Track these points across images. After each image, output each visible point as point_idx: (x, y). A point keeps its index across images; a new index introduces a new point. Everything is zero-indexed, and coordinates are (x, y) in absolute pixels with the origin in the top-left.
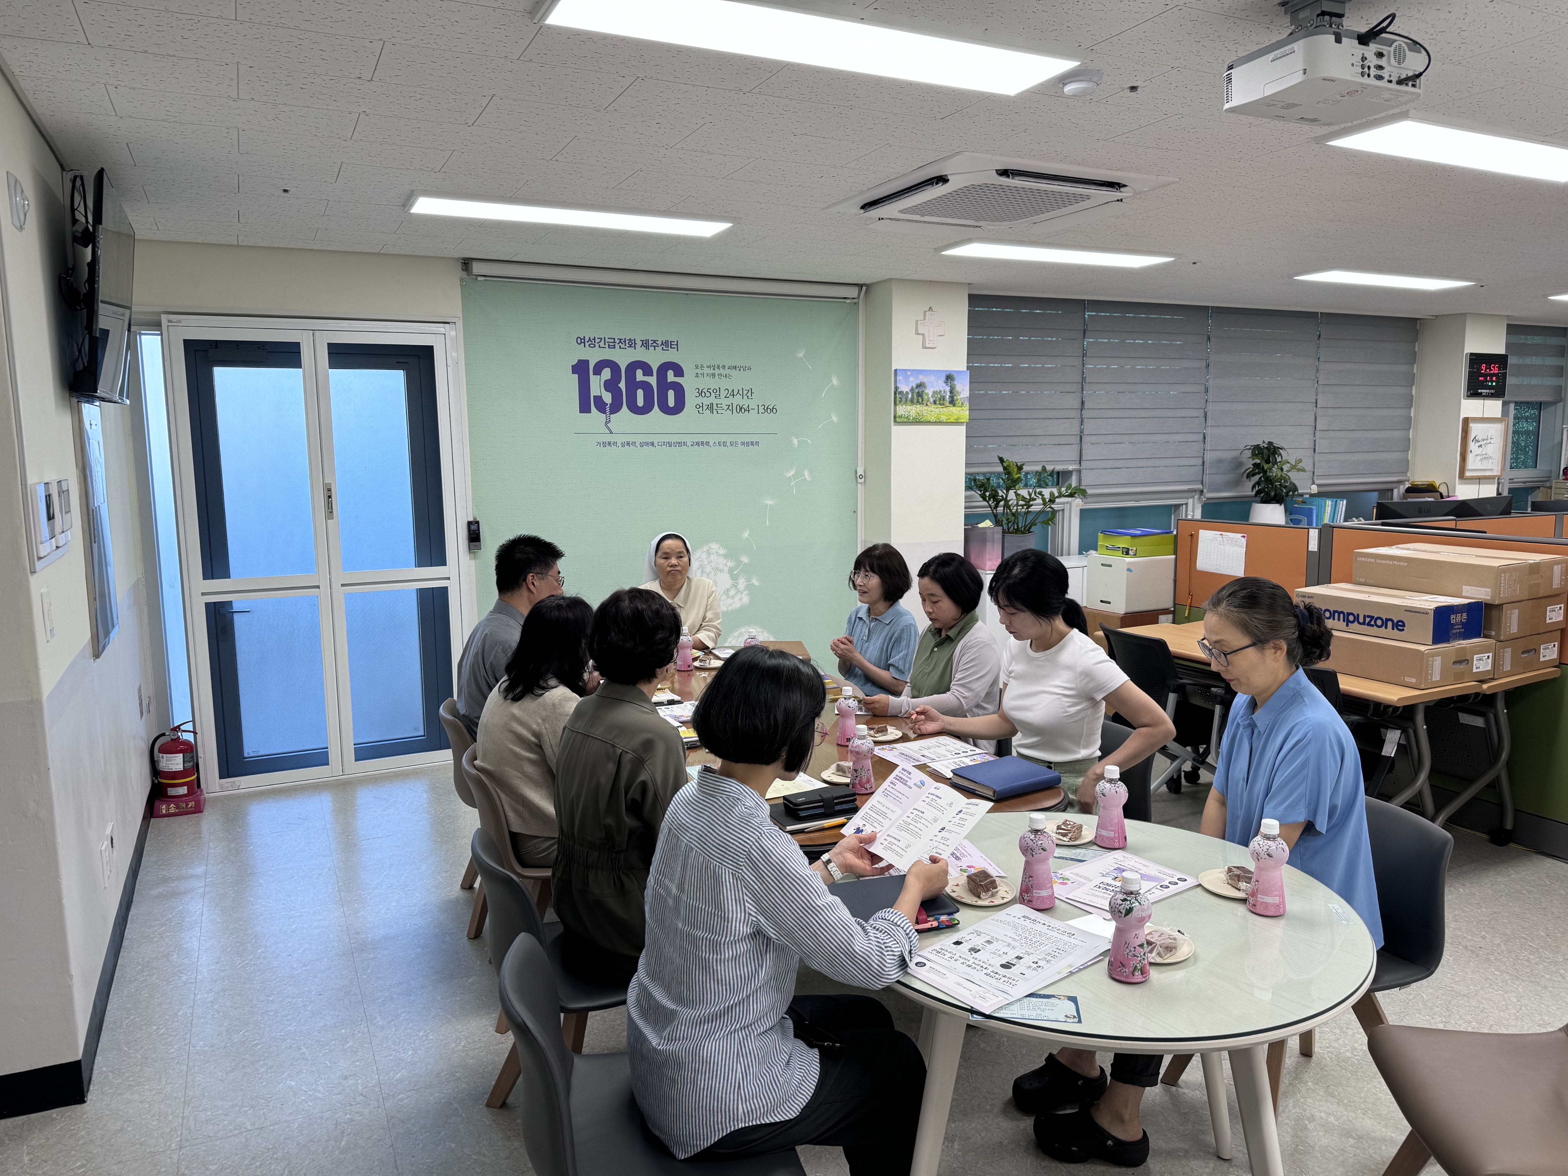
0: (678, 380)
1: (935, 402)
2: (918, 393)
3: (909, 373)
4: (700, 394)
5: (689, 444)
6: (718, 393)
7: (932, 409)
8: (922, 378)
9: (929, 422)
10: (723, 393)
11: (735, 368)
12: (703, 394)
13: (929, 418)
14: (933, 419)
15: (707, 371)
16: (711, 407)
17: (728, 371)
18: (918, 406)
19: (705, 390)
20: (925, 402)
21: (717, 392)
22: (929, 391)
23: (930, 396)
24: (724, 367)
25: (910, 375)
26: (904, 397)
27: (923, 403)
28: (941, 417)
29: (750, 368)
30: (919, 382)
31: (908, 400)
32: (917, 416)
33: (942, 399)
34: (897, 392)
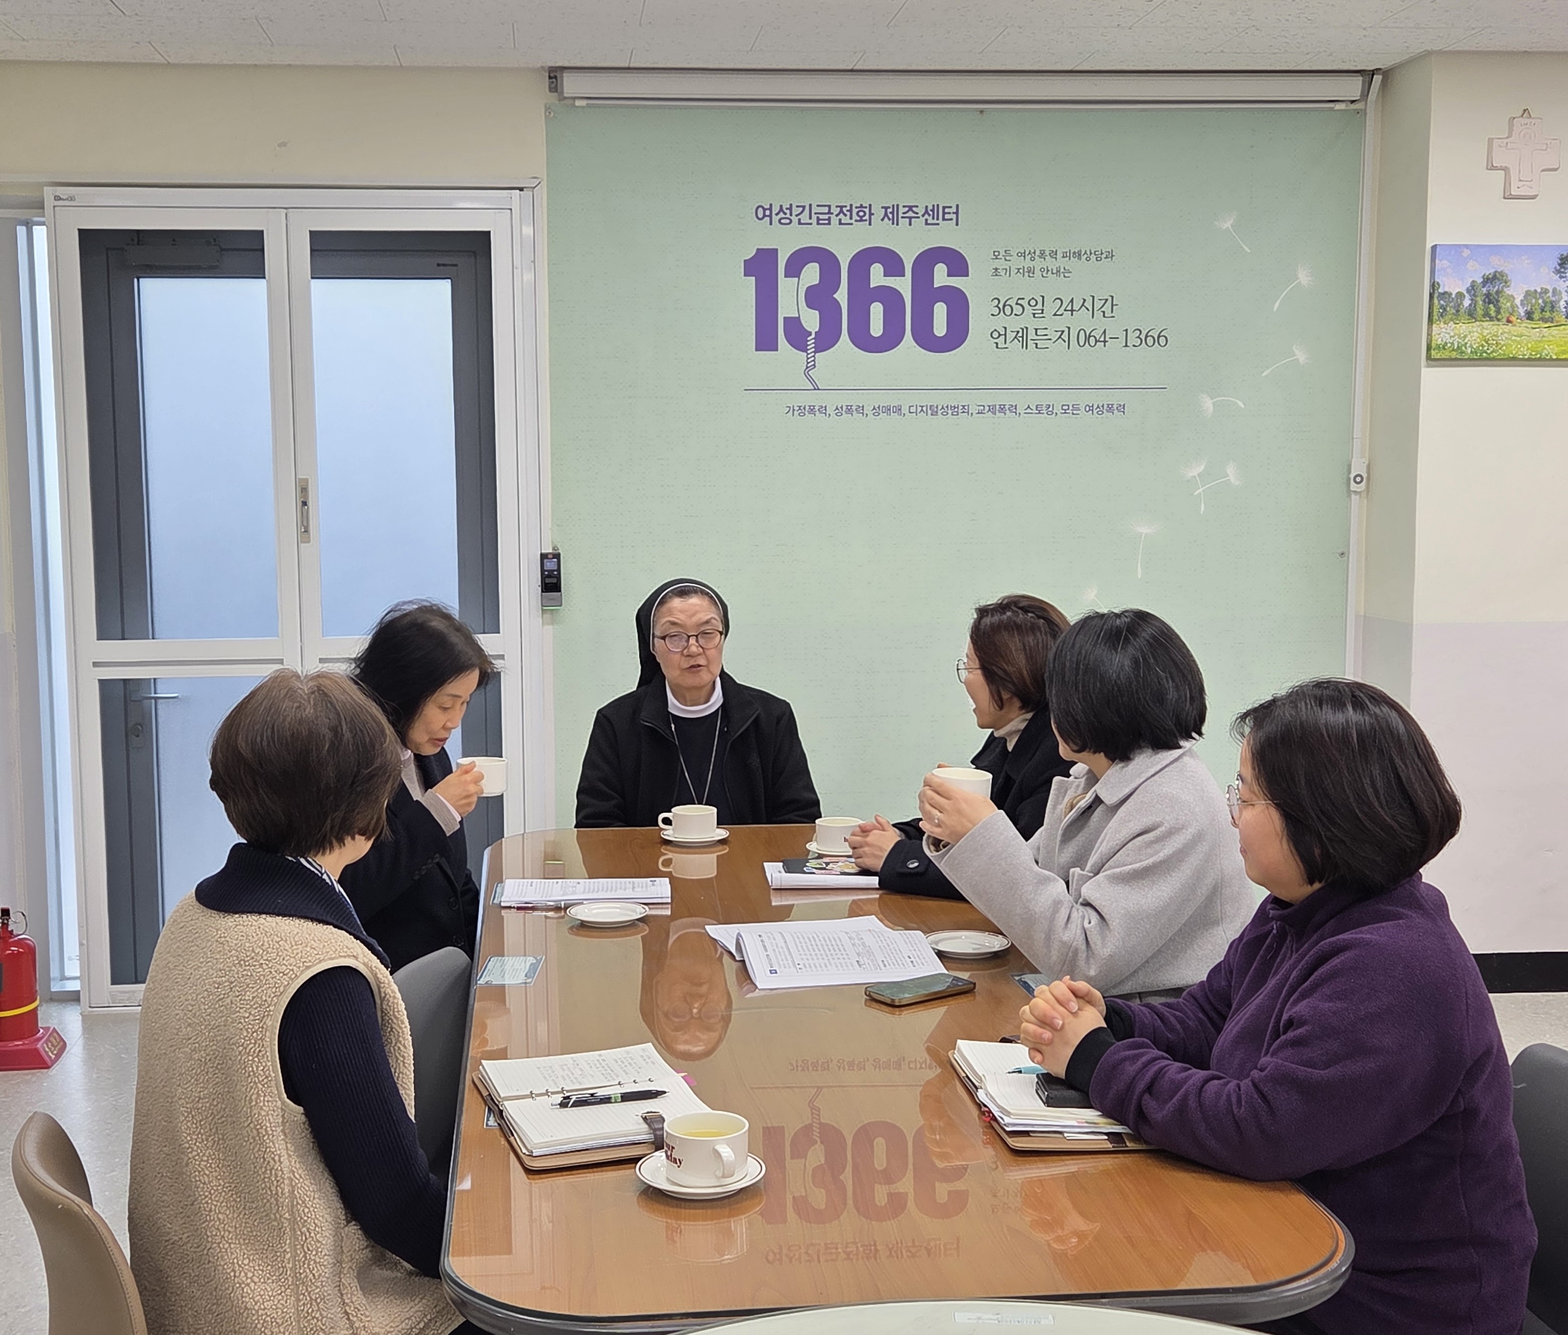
0: (956, 282)
1: (1529, 316)
2: (1488, 295)
3: (1466, 253)
4: (1002, 310)
5: (973, 409)
6: (1039, 306)
7: (1522, 330)
8: (1496, 264)
9: (1514, 359)
10: (1051, 307)
11: (1079, 255)
12: (1007, 309)
13: (1513, 351)
14: (1524, 352)
15: (1016, 263)
16: (1022, 336)
17: (1061, 262)
18: (1485, 324)
19: (1012, 302)
20: (1504, 315)
21: (1037, 306)
22: (1516, 292)
23: (1518, 302)
24: (1053, 255)
25: (1470, 257)
26: (1452, 304)
27: (1499, 317)
28: (1545, 349)
29: (1110, 255)
30: (1492, 271)
31: (1462, 311)
32: (1483, 346)
33: (1547, 308)
34: (1436, 295)
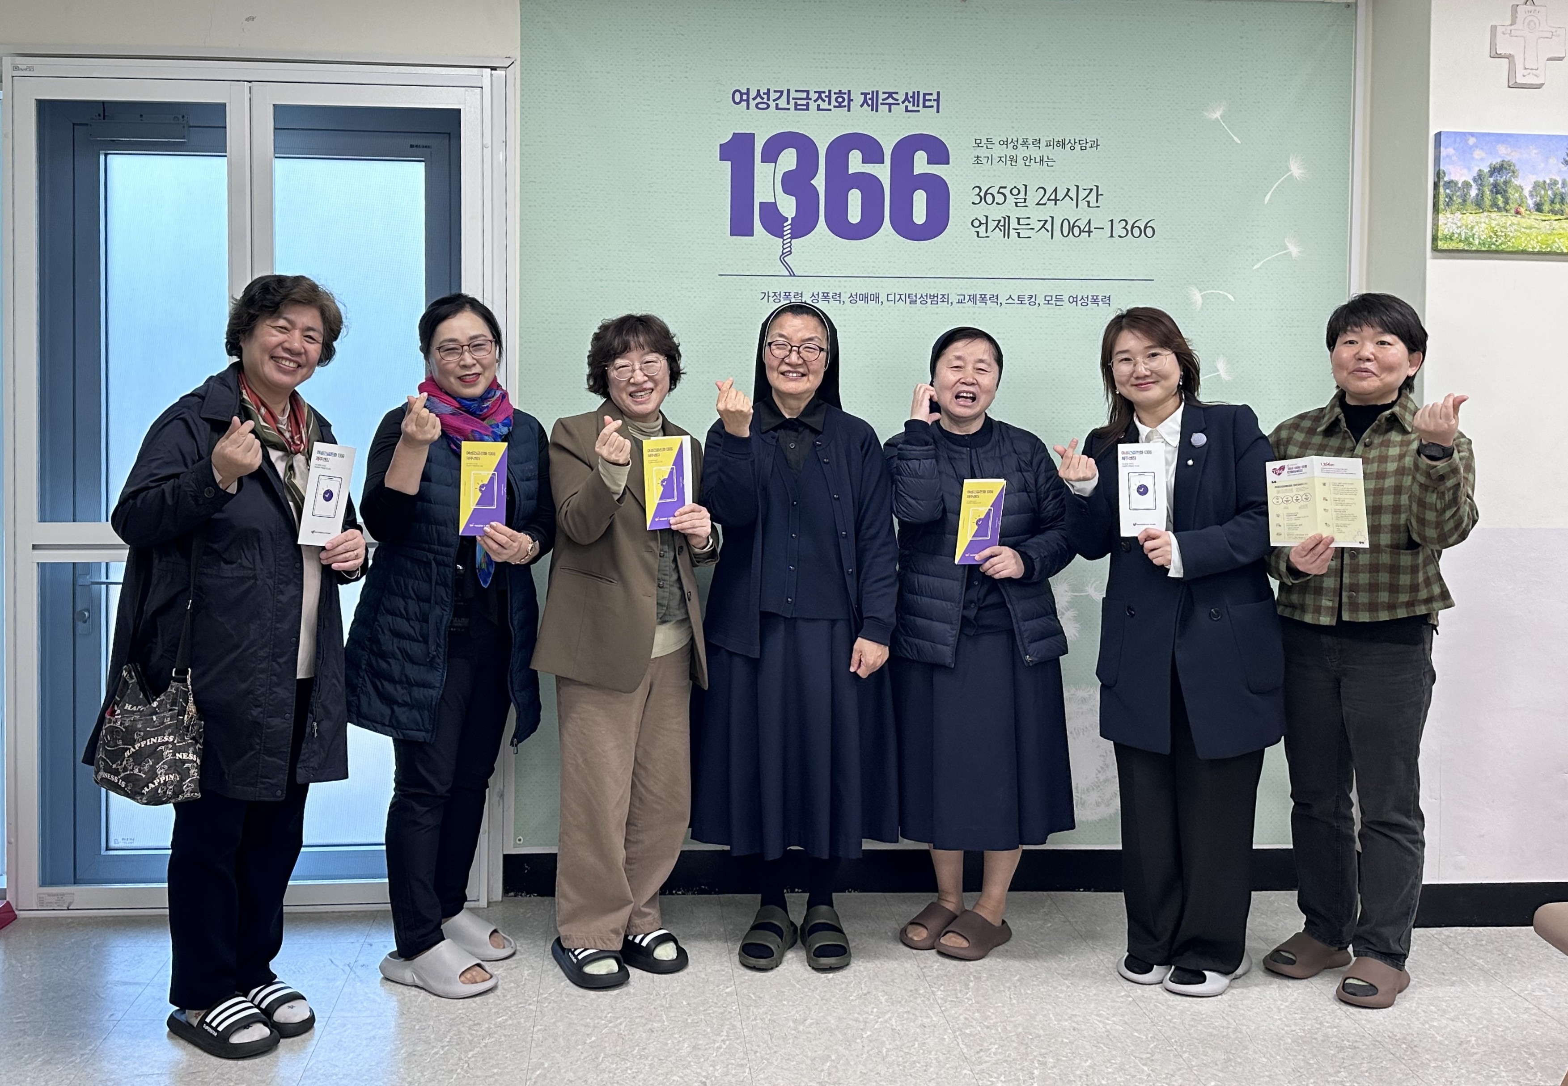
0: (936, 170)
1: (1539, 208)
2: (1495, 185)
3: (1472, 141)
4: (983, 199)
5: (952, 299)
6: (1022, 195)
7: (1531, 222)
8: (1504, 153)
9: (1524, 252)
10: (1034, 197)
11: (1063, 144)
12: (989, 198)
13: (1522, 244)
14: (1534, 245)
15: (999, 151)
16: (1004, 226)
17: (1045, 151)
18: (1493, 215)
19: (994, 191)
20: (1513, 206)
21: (1020, 195)
22: (1524, 182)
23: (1526, 192)
24: (1037, 143)
25: (1476, 146)
26: (1458, 193)
27: (1508, 207)
28: (1555, 242)
29: (1096, 144)
30: (1499, 160)
31: (1469, 201)
32: (1491, 237)
33: (1557, 200)
34: (1442, 183)
